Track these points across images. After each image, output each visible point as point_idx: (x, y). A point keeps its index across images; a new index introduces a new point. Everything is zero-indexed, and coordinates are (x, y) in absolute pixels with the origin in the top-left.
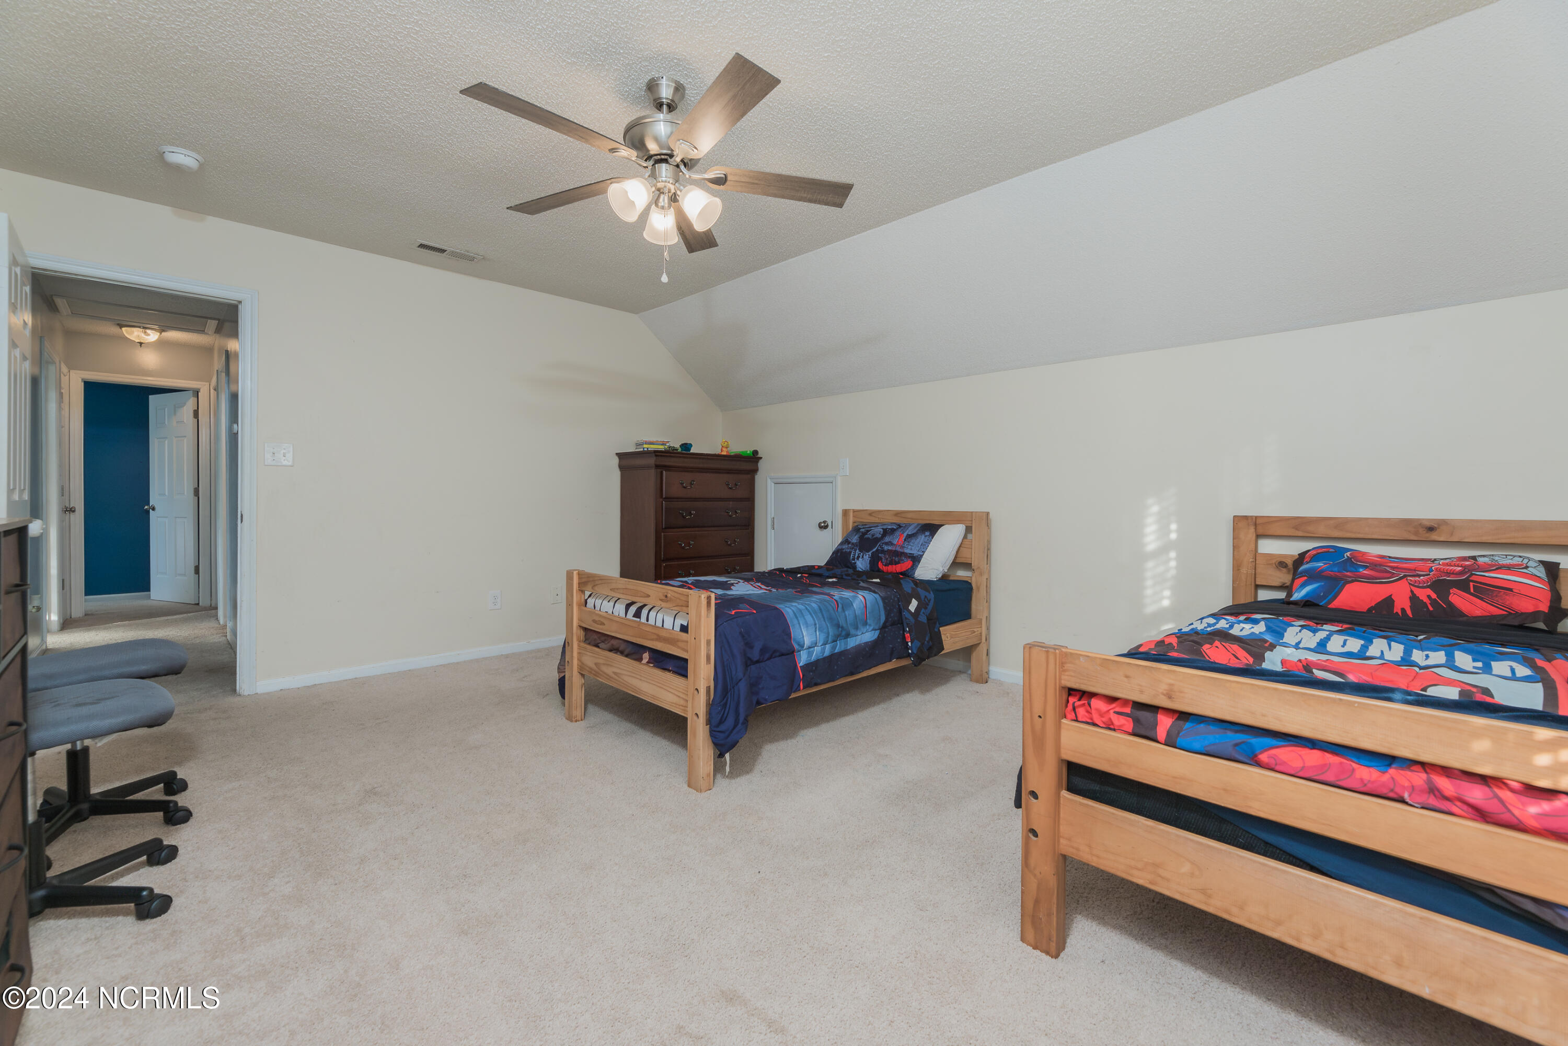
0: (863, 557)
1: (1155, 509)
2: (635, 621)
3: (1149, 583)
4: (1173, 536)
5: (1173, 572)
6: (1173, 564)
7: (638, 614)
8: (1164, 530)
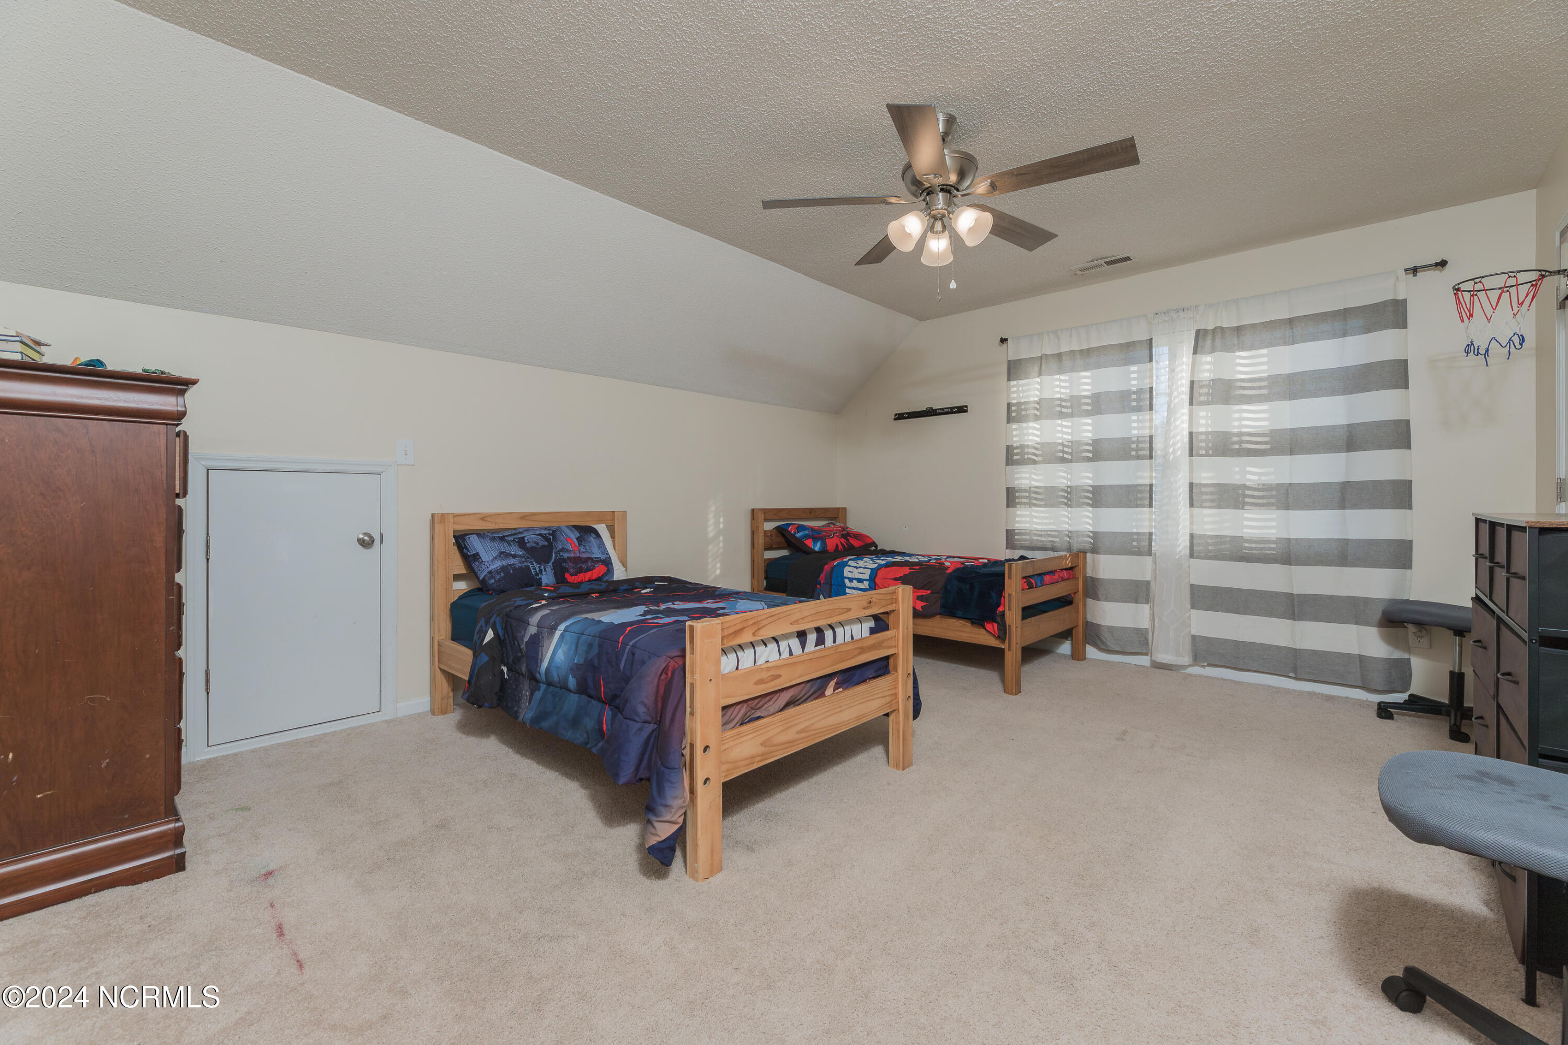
0: (545, 570)
1: (713, 508)
2: (820, 650)
3: (710, 560)
4: (721, 526)
5: (721, 550)
6: (721, 545)
7: (820, 641)
8: (717, 523)
